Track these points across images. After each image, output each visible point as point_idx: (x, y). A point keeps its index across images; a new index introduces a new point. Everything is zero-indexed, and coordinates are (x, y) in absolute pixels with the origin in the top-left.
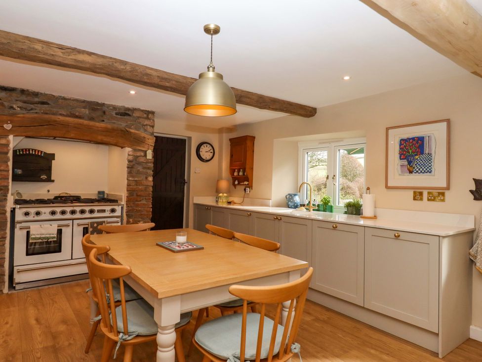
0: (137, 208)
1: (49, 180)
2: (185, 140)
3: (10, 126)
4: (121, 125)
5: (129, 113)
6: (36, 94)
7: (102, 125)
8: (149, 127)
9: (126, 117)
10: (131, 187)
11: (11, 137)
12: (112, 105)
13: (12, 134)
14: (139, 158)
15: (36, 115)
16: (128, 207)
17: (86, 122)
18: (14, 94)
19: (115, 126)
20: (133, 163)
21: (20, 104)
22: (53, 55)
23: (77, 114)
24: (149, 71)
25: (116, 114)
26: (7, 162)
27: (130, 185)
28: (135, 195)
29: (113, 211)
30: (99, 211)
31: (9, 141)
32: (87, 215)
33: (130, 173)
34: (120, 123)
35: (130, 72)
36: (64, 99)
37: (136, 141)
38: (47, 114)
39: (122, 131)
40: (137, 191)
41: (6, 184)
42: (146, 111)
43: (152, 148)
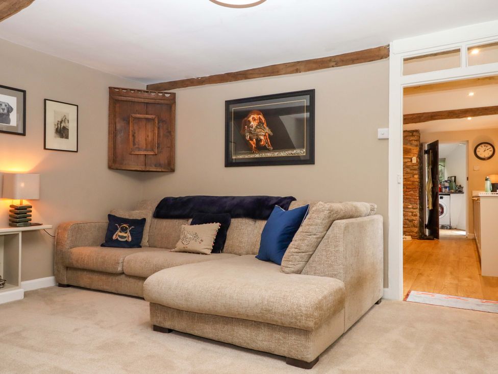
43: (417, 155)
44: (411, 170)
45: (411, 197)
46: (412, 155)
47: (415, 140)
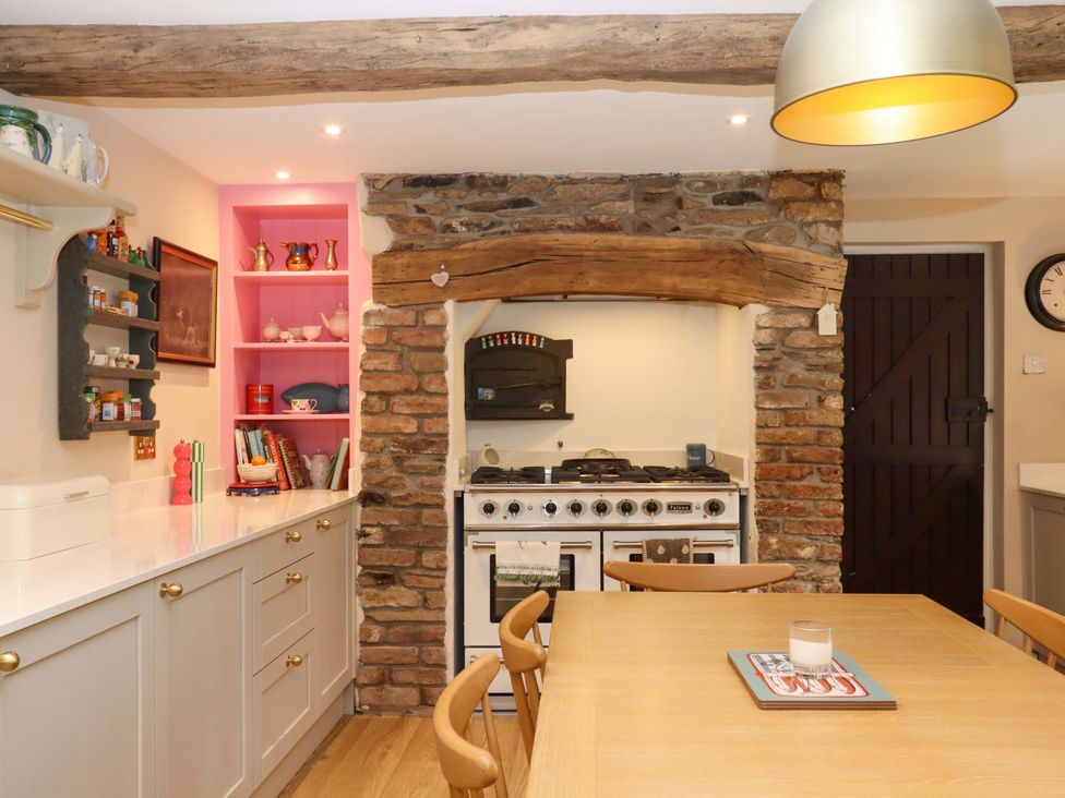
0: (792, 502)
1: (560, 414)
2: (981, 256)
3: (445, 275)
4: (731, 234)
5: (757, 190)
6: (502, 182)
7: (675, 241)
8: (823, 227)
9: (745, 206)
10: (770, 431)
11: (449, 306)
12: (702, 175)
13: (451, 297)
14: (794, 334)
15: (501, 240)
16: (763, 496)
17: (626, 240)
18: (452, 192)
19: (713, 240)
20: (775, 353)
21: (466, 215)
22: (446, 54)
23: (603, 219)
24: (738, 30)
25: (717, 201)
26: (443, 372)
27: (767, 426)
28: (784, 457)
29: (714, 507)
30: (671, 507)
31: (444, 317)
32: (639, 518)
33: (763, 386)
34: (726, 228)
35: (674, 47)
36: (570, 181)
37: (780, 280)
38: (527, 231)
39: (733, 251)
40: (788, 444)
41: (440, 429)
42: (812, 174)
43: (838, 297)
44: (811, 368)
45: (810, 504)
46: (817, 294)
47: (829, 224)
